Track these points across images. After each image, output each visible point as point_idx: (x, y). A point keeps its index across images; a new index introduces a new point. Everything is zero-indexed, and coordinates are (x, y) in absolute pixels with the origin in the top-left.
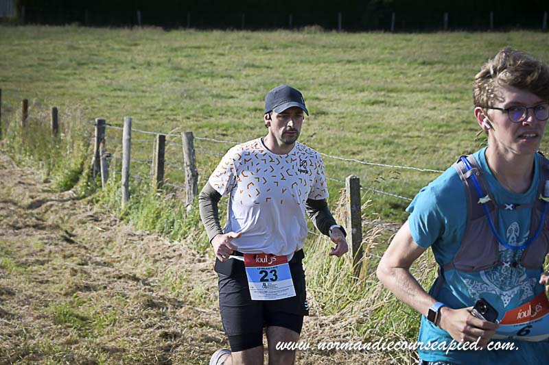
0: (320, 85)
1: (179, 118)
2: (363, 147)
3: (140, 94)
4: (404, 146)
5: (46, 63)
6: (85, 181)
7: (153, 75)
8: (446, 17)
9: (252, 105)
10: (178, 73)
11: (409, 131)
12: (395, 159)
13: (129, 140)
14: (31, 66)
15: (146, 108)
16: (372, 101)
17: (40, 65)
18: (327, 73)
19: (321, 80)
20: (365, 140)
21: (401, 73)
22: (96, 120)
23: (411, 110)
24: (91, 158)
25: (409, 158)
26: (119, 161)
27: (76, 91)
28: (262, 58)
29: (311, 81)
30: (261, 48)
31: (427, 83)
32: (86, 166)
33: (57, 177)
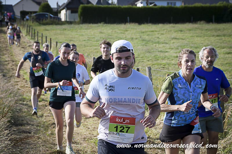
1: (145, 61)
5: (90, 39)
7: (134, 43)
9: (175, 55)
10: (145, 42)
14: (85, 40)
17: (88, 40)
18: (208, 41)
28: (179, 35)
29: (201, 45)
30: (179, 31)
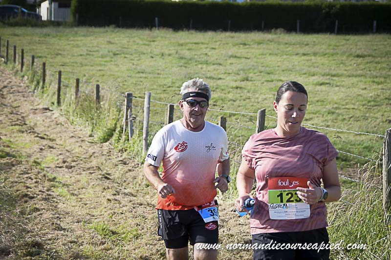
0: (283, 71)
2: (313, 115)
3: (156, 75)
4: (343, 115)
5: (91, 53)
6: (117, 136)
7: (166, 63)
8: (375, 23)
9: (234, 84)
10: (183, 61)
11: (346, 105)
12: (336, 125)
13: (149, 108)
14: (81, 55)
15: (160, 86)
16: (320, 83)
17: (88, 54)
18: (288, 62)
19: (284, 67)
20: (314, 110)
21: (342, 63)
22: (126, 94)
23: (348, 89)
24: (122, 120)
25: (346, 124)
26: (141, 122)
27: (112, 73)
28: (241, 51)
29: (277, 68)
30: (241, 44)
31: (360, 70)
32: (118, 126)
33: (98, 133)
